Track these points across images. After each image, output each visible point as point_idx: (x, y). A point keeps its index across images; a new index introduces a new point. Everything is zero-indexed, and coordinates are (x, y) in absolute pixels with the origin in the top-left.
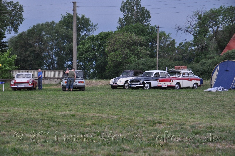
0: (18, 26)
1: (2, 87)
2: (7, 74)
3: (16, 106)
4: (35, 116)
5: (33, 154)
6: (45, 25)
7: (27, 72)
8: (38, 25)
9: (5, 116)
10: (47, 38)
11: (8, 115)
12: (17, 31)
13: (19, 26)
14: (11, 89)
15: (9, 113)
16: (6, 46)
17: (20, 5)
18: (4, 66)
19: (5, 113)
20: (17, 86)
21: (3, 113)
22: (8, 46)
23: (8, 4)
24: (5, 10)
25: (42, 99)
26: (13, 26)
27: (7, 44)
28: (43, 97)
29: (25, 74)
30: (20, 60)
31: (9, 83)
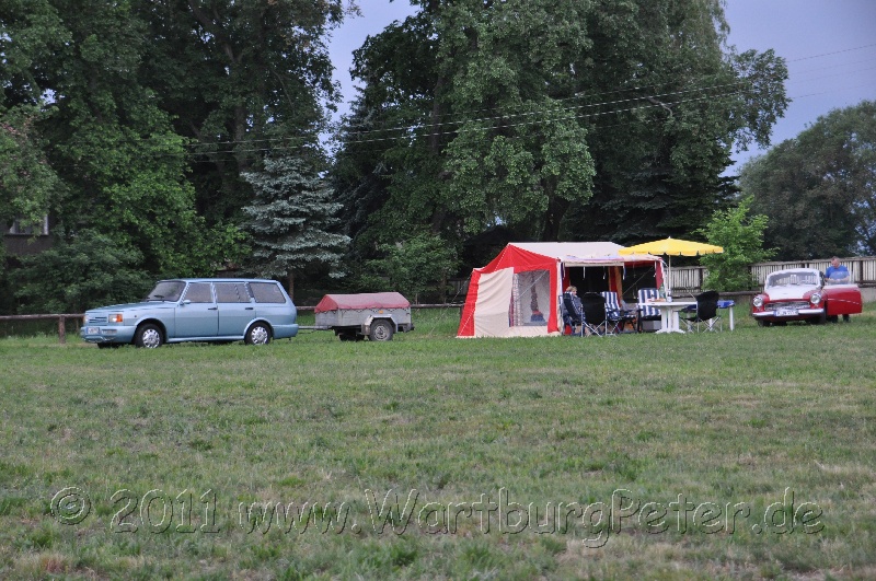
0: (770, 126)
1: (729, 317)
2: (739, 276)
3: (777, 375)
4: (843, 408)
5: (854, 528)
6: (859, 111)
7: (803, 266)
8: (835, 115)
9: (745, 407)
10: (867, 153)
11: (755, 402)
12: (767, 142)
13: (772, 124)
14: (755, 322)
15: (759, 399)
16: (734, 190)
17: (778, 58)
18: (731, 252)
19: (744, 396)
20: (772, 313)
21: (739, 396)
22: (740, 190)
23: (739, 59)
24: (731, 80)
25: (857, 350)
26: (753, 126)
27: (737, 183)
28: (861, 345)
29: (798, 274)
30: (778, 230)
31: (747, 304)
